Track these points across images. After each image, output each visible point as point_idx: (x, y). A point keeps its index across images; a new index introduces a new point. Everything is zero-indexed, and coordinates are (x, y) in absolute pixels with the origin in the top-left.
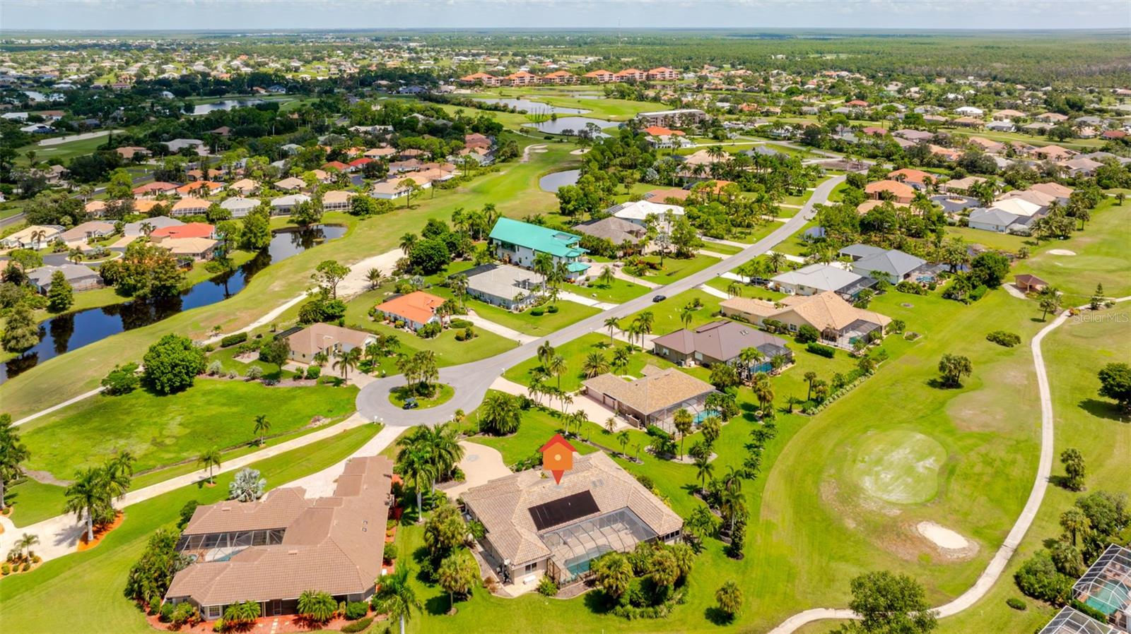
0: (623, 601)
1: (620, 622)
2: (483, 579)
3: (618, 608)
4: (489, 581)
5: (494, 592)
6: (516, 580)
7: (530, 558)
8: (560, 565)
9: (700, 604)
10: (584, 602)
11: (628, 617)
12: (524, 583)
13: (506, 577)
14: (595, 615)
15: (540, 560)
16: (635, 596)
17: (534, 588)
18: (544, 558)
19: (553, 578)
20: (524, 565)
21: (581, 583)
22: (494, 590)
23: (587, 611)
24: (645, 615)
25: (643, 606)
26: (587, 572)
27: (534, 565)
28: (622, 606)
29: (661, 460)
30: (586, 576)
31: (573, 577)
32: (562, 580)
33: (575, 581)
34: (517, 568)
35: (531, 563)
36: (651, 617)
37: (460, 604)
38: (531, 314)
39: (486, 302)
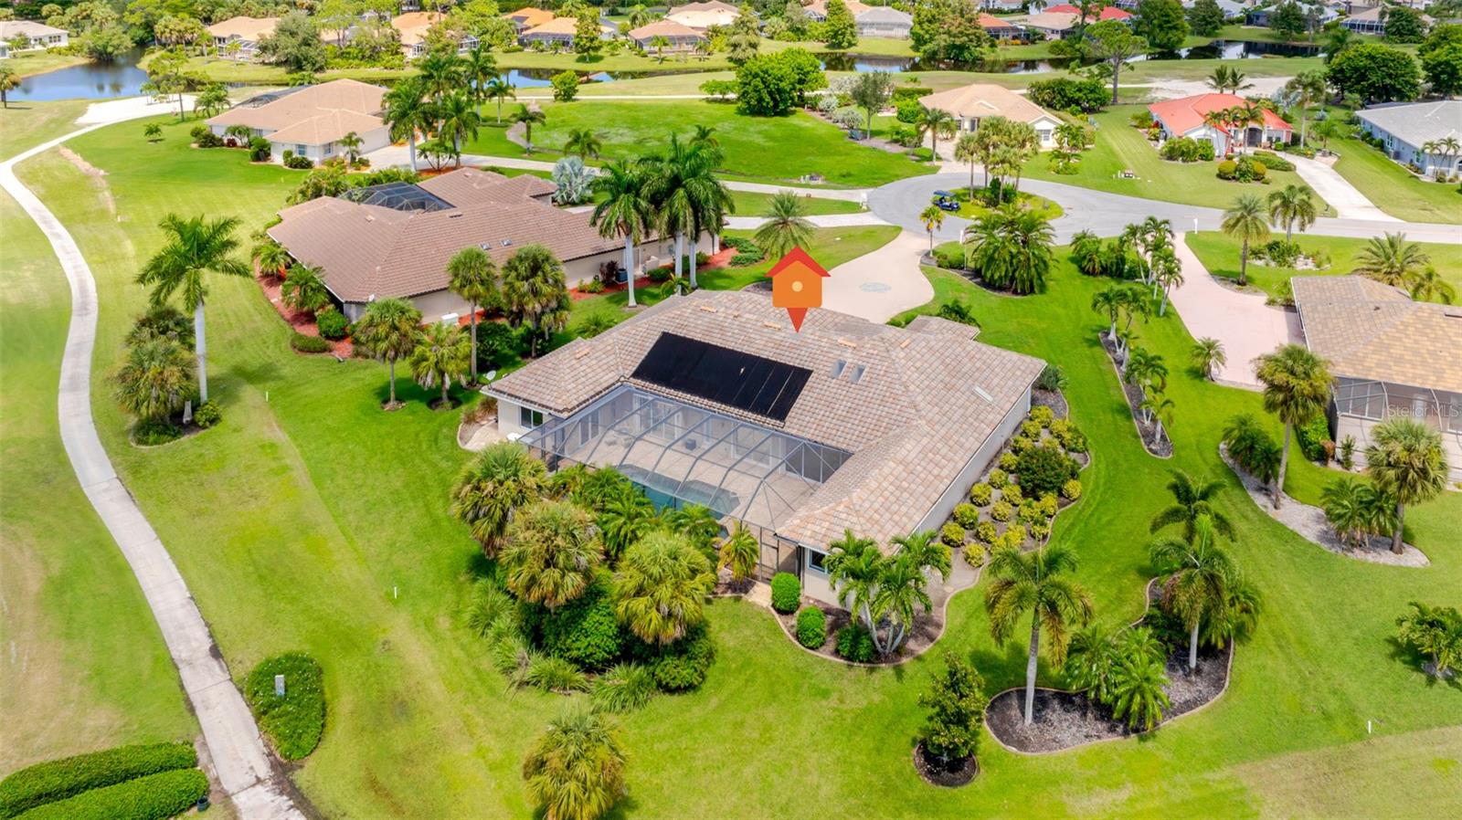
6: (501, 424)
22: (473, 419)
38: (1458, 191)
39: (1389, 154)
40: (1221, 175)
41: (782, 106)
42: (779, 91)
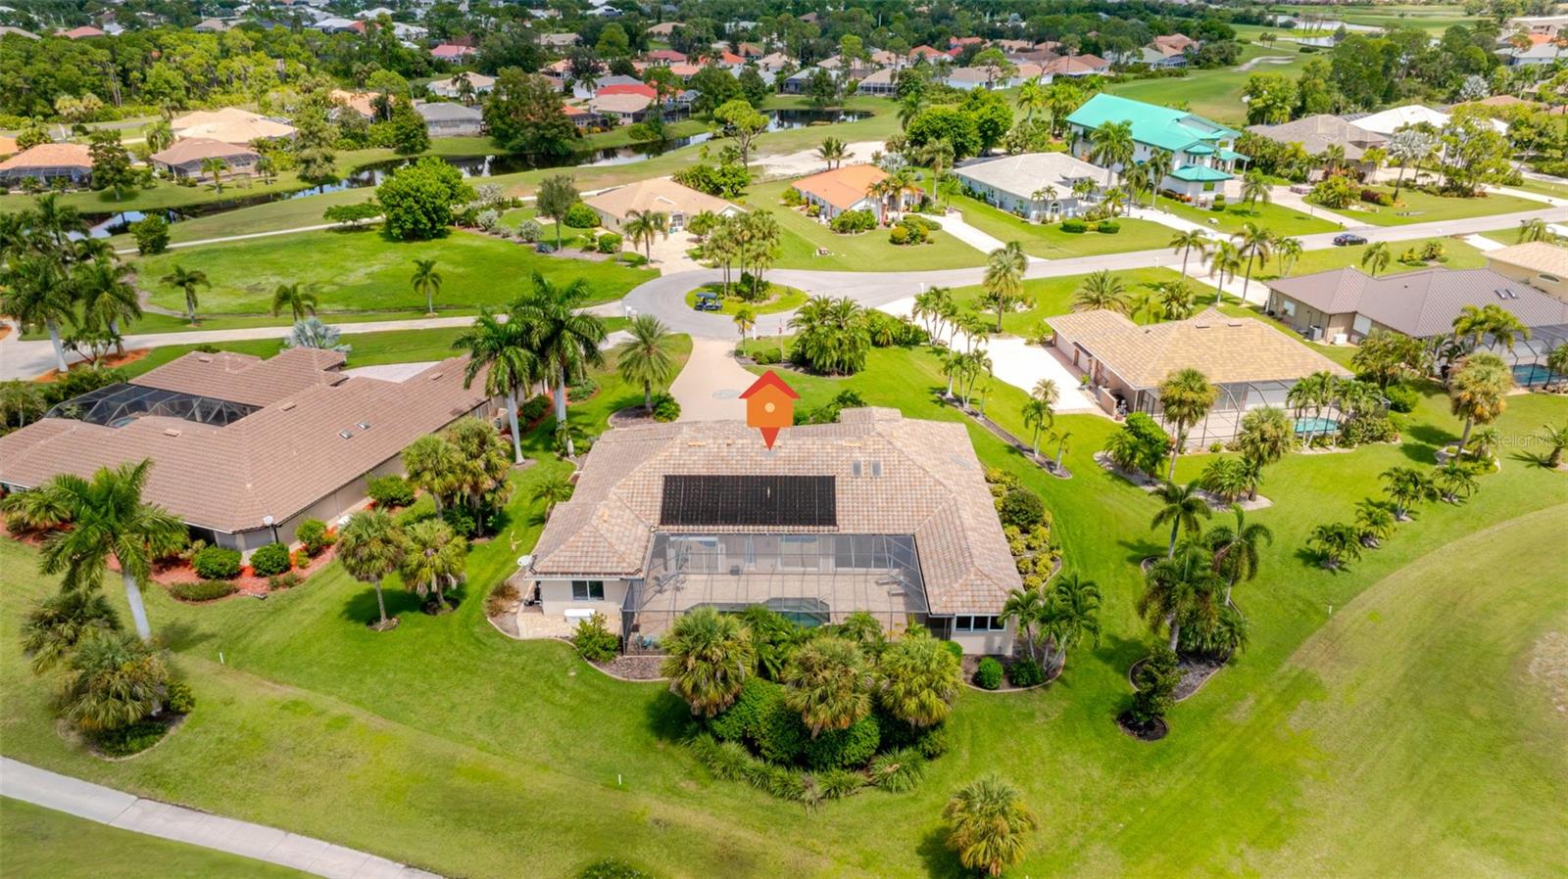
1: (690, 773)
3: (705, 740)
5: (493, 615)
10: (651, 703)
14: (649, 736)
15: (612, 578)
20: (572, 579)
22: (495, 610)
27: (597, 587)
28: (719, 739)
37: (414, 616)
38: (1061, 229)
39: (994, 205)
40: (895, 241)
41: (439, 226)
42: (436, 210)
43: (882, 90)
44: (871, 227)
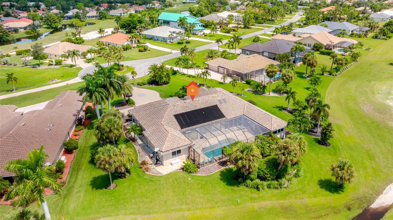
0: (252, 176)
1: (251, 192)
2: (140, 162)
3: (248, 181)
4: (144, 163)
5: (147, 171)
6: (165, 162)
7: (175, 147)
8: (199, 151)
9: (312, 177)
10: (220, 177)
11: (258, 188)
12: (171, 164)
13: (157, 160)
14: (230, 187)
15: (183, 148)
16: (262, 173)
17: (179, 168)
18: (187, 147)
19: (194, 161)
20: (171, 152)
21: (216, 164)
22: (147, 169)
23: (223, 184)
24: (272, 186)
25: (268, 180)
26: (220, 156)
27: (179, 152)
28: (252, 180)
29: (257, 95)
30: (220, 159)
31: (210, 159)
32: (201, 162)
33: (211, 162)
34: (165, 153)
35: (176, 150)
36: (276, 188)
37: (120, 181)
38: (177, 44)
39: (156, 40)
40: (140, 51)
43: (94, 17)
44: (131, 49)
